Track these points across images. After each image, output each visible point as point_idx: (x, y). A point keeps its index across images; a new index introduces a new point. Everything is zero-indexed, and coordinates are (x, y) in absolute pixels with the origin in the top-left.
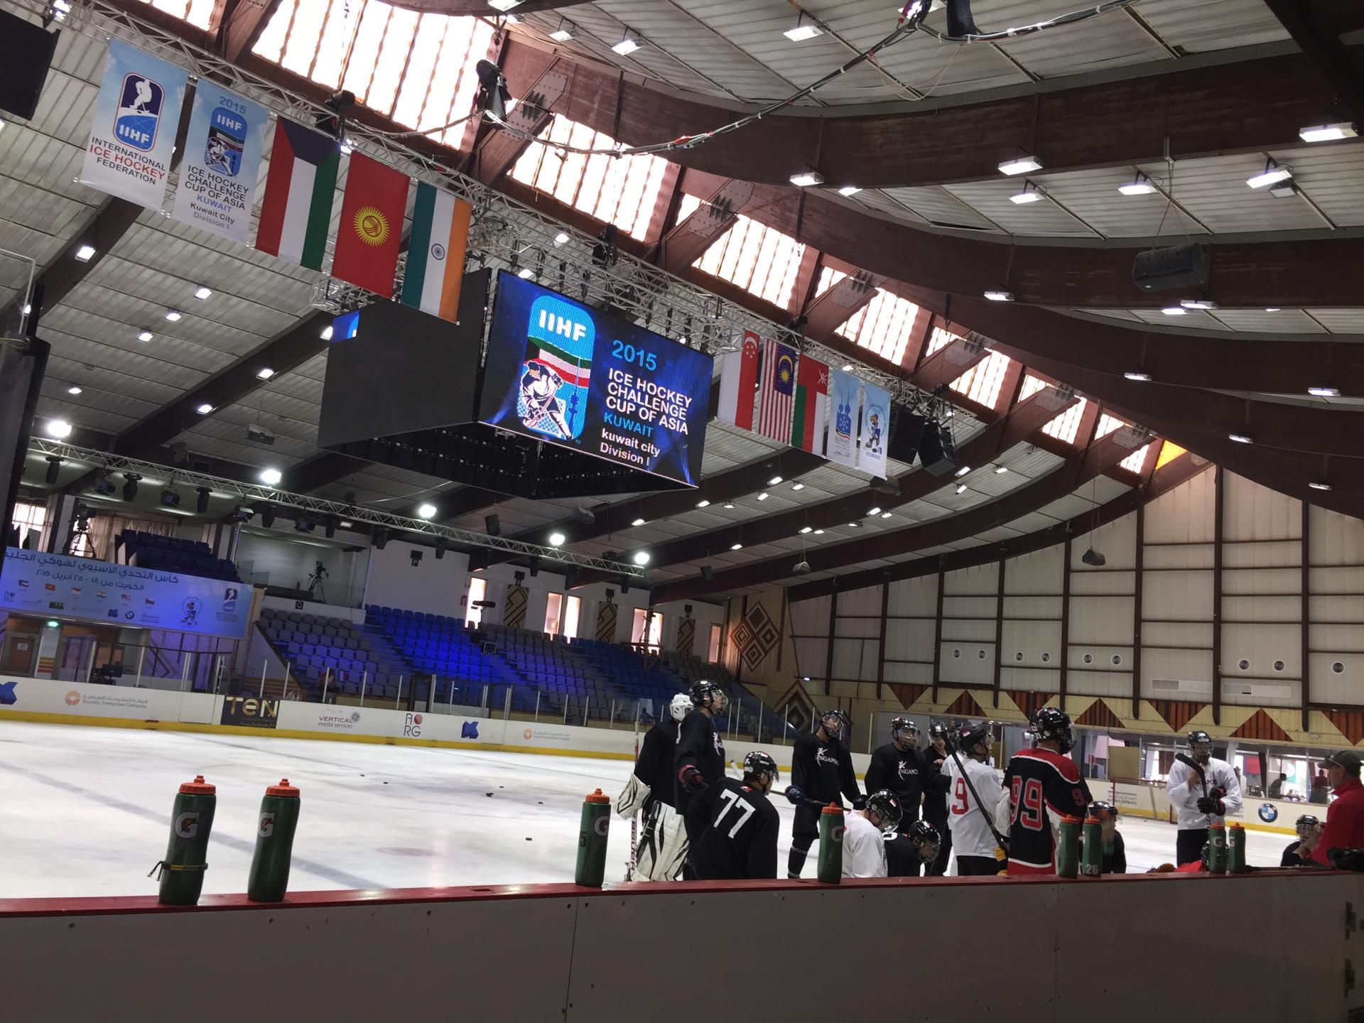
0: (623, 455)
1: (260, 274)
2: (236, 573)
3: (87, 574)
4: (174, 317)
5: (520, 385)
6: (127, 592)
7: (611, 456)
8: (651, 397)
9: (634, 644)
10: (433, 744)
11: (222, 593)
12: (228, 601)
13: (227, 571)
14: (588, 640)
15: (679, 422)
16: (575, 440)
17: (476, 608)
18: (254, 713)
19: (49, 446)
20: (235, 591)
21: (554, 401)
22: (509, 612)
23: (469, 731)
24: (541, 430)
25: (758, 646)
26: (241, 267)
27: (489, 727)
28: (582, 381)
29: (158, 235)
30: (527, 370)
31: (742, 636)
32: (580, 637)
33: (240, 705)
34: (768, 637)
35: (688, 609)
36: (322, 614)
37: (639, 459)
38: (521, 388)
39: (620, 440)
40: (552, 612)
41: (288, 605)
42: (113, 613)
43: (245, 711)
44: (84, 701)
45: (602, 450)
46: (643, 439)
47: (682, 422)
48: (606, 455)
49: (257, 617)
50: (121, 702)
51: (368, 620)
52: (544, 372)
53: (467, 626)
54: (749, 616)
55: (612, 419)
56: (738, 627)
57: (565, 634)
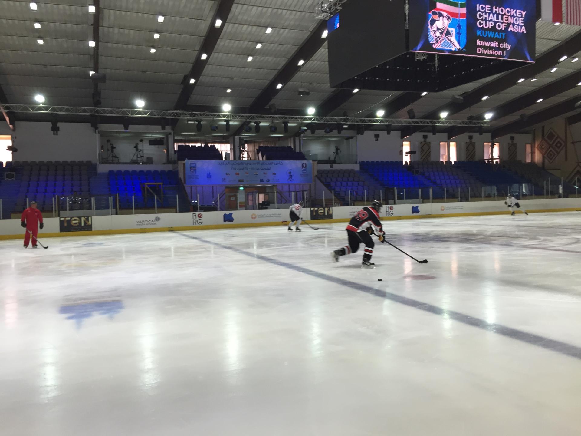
0: (491, 52)
1: (291, 14)
2: (304, 156)
3: (249, 166)
4: (259, 46)
5: (428, 26)
6: (266, 171)
7: (484, 54)
8: (502, 16)
9: (486, 160)
10: (400, 218)
11: (300, 165)
12: (303, 169)
13: (300, 156)
14: (463, 162)
15: (520, 27)
16: (462, 49)
17: (407, 155)
18: (323, 214)
19: (224, 116)
20: (306, 164)
21: (448, 30)
22: (423, 154)
23: (415, 210)
24: (443, 48)
25: (553, 150)
26: (282, 13)
27: (424, 208)
28: (462, 15)
29: (245, 7)
30: (431, 16)
31: (543, 147)
32: (458, 161)
33: (317, 211)
34: (559, 145)
35: (512, 138)
36: (342, 169)
37: (499, 53)
38: (429, 27)
39: (487, 44)
40: (443, 151)
41: (327, 167)
42: (262, 181)
43: (319, 213)
44: (258, 217)
45: (478, 52)
46: (500, 41)
47: (522, 26)
48: (481, 54)
49: (316, 174)
50: (272, 216)
51: (361, 168)
52: (441, 15)
53: (404, 164)
54: (546, 136)
55: (482, 33)
56: (540, 143)
57: (451, 161)
